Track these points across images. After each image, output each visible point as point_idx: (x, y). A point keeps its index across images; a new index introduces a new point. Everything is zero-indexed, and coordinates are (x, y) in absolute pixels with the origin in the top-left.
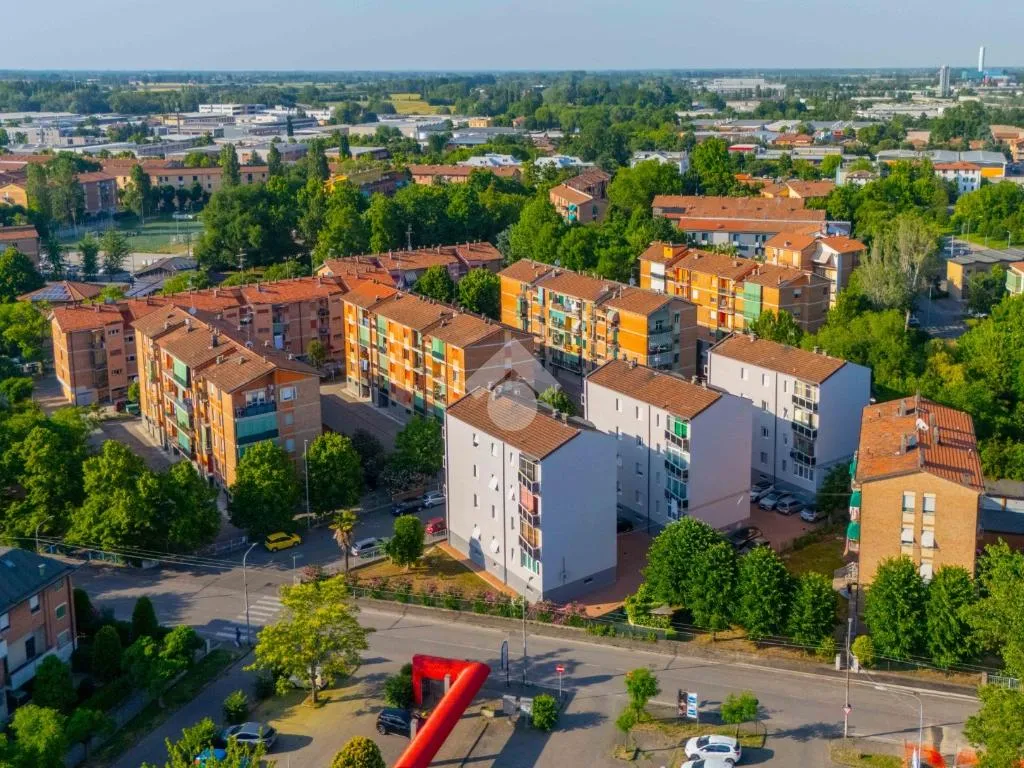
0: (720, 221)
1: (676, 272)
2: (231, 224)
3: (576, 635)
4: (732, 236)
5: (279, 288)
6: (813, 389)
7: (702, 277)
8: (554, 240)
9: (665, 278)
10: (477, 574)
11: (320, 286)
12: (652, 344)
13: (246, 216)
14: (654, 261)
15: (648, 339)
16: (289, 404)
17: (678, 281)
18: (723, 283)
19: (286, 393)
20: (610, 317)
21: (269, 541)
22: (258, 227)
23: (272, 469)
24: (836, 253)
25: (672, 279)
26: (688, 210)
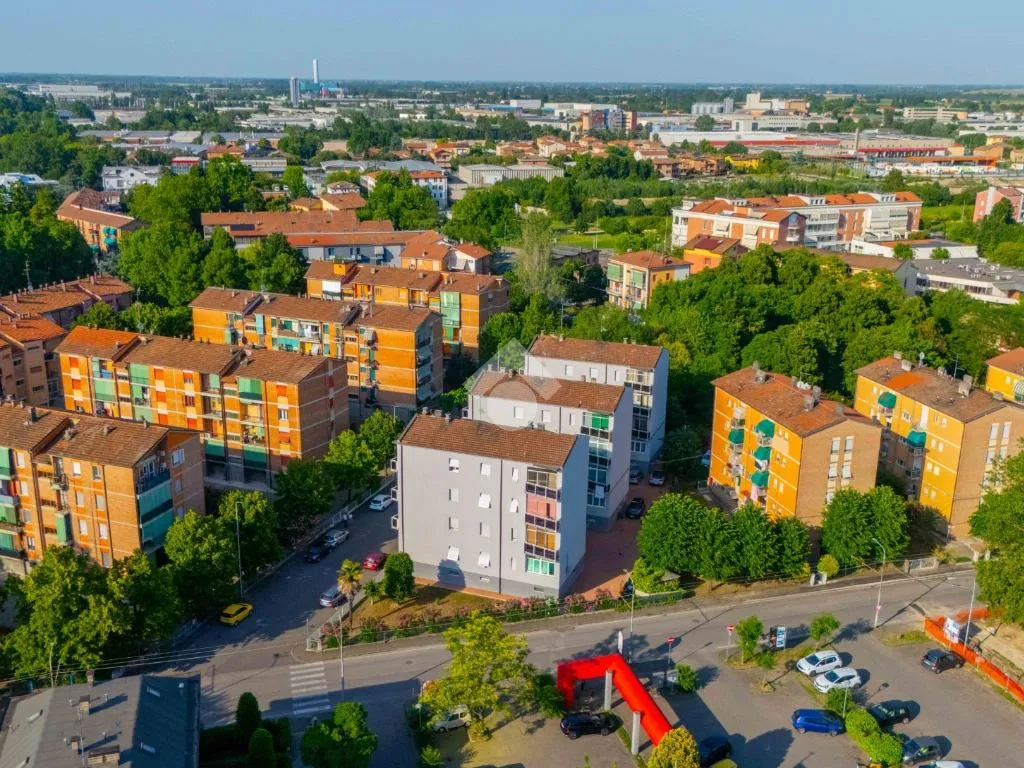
0: (311, 236)
1: (355, 289)
3: (610, 617)
4: (327, 249)
6: (645, 374)
7: (387, 291)
10: (463, 592)
12: (420, 357)
14: (326, 279)
15: (416, 353)
16: (180, 468)
17: (357, 297)
18: (413, 294)
19: (175, 458)
20: (367, 336)
21: (228, 616)
23: (218, 540)
24: (469, 258)
25: (350, 295)
26: (256, 226)
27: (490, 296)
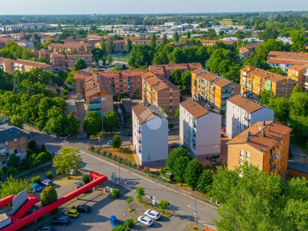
0: (282, 60)
1: (249, 75)
2: (137, 55)
4: (287, 65)
5: (131, 72)
6: (249, 115)
7: (256, 77)
8: (217, 63)
9: (246, 77)
10: (134, 155)
11: (142, 72)
12: (223, 97)
13: (141, 53)
14: (244, 71)
15: (221, 95)
16: (104, 102)
17: (250, 78)
18: (261, 80)
19: (103, 99)
20: (212, 87)
22: (143, 56)
25: (248, 77)
26: (277, 56)
27: (284, 84)
